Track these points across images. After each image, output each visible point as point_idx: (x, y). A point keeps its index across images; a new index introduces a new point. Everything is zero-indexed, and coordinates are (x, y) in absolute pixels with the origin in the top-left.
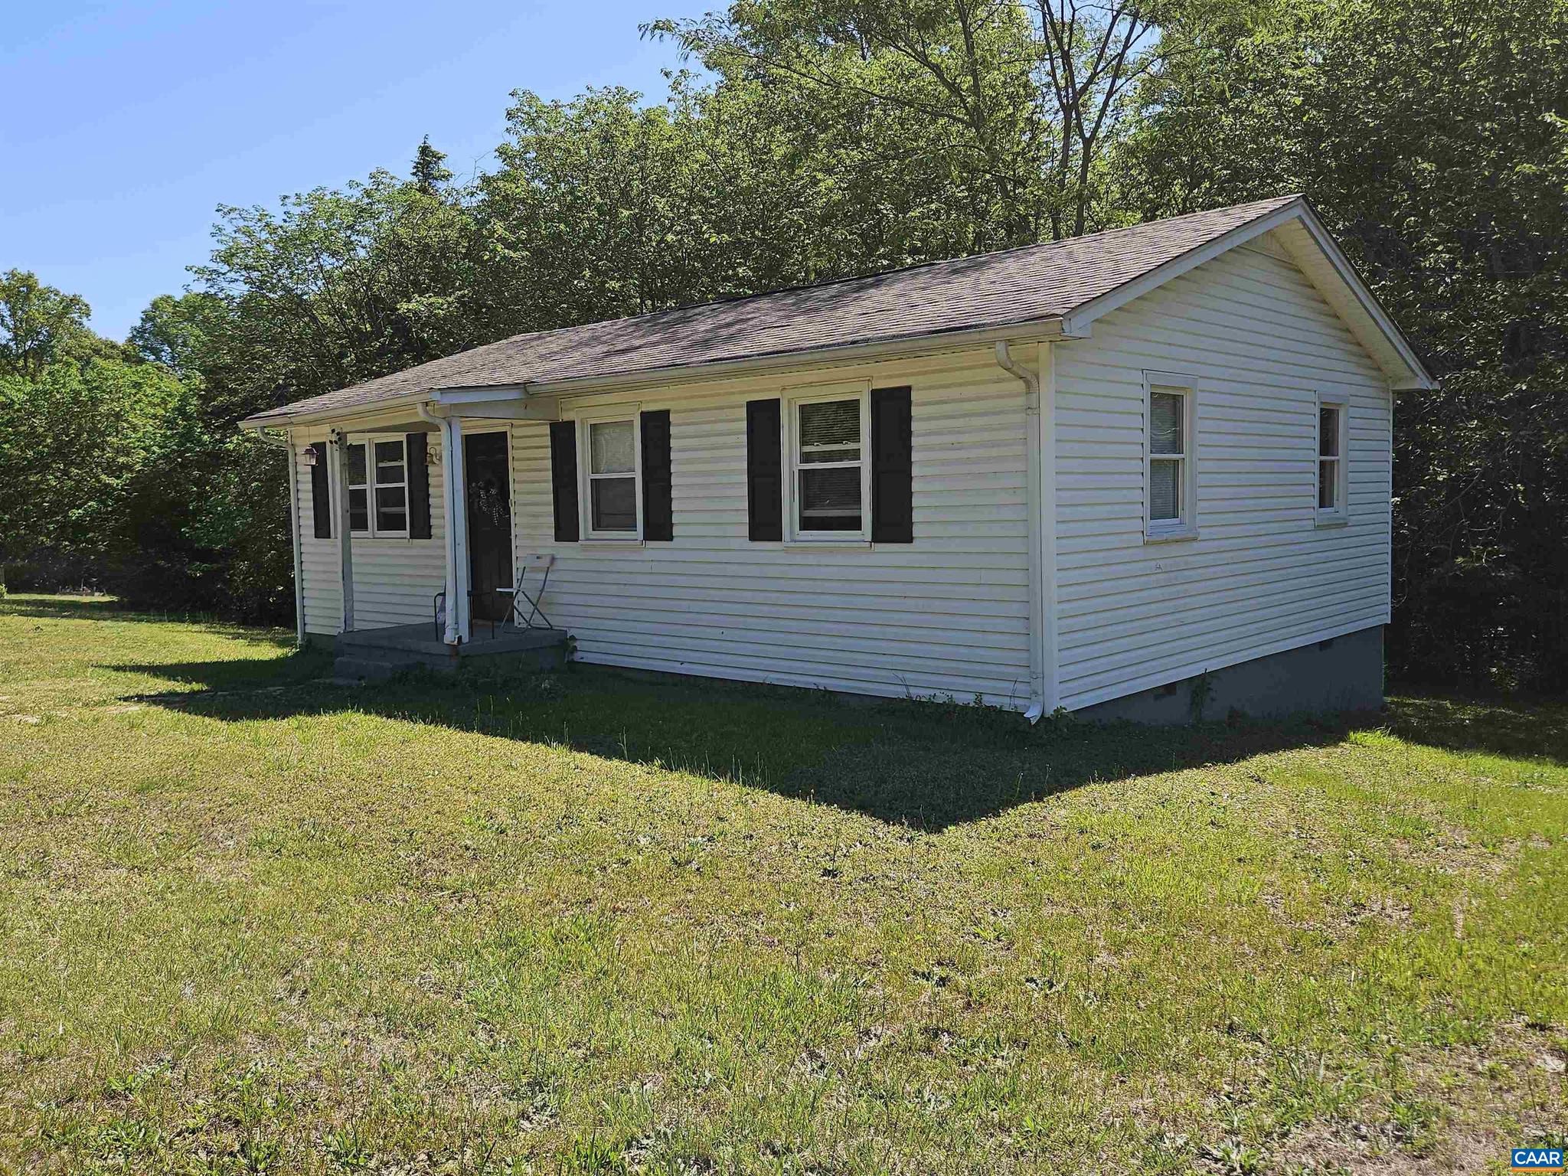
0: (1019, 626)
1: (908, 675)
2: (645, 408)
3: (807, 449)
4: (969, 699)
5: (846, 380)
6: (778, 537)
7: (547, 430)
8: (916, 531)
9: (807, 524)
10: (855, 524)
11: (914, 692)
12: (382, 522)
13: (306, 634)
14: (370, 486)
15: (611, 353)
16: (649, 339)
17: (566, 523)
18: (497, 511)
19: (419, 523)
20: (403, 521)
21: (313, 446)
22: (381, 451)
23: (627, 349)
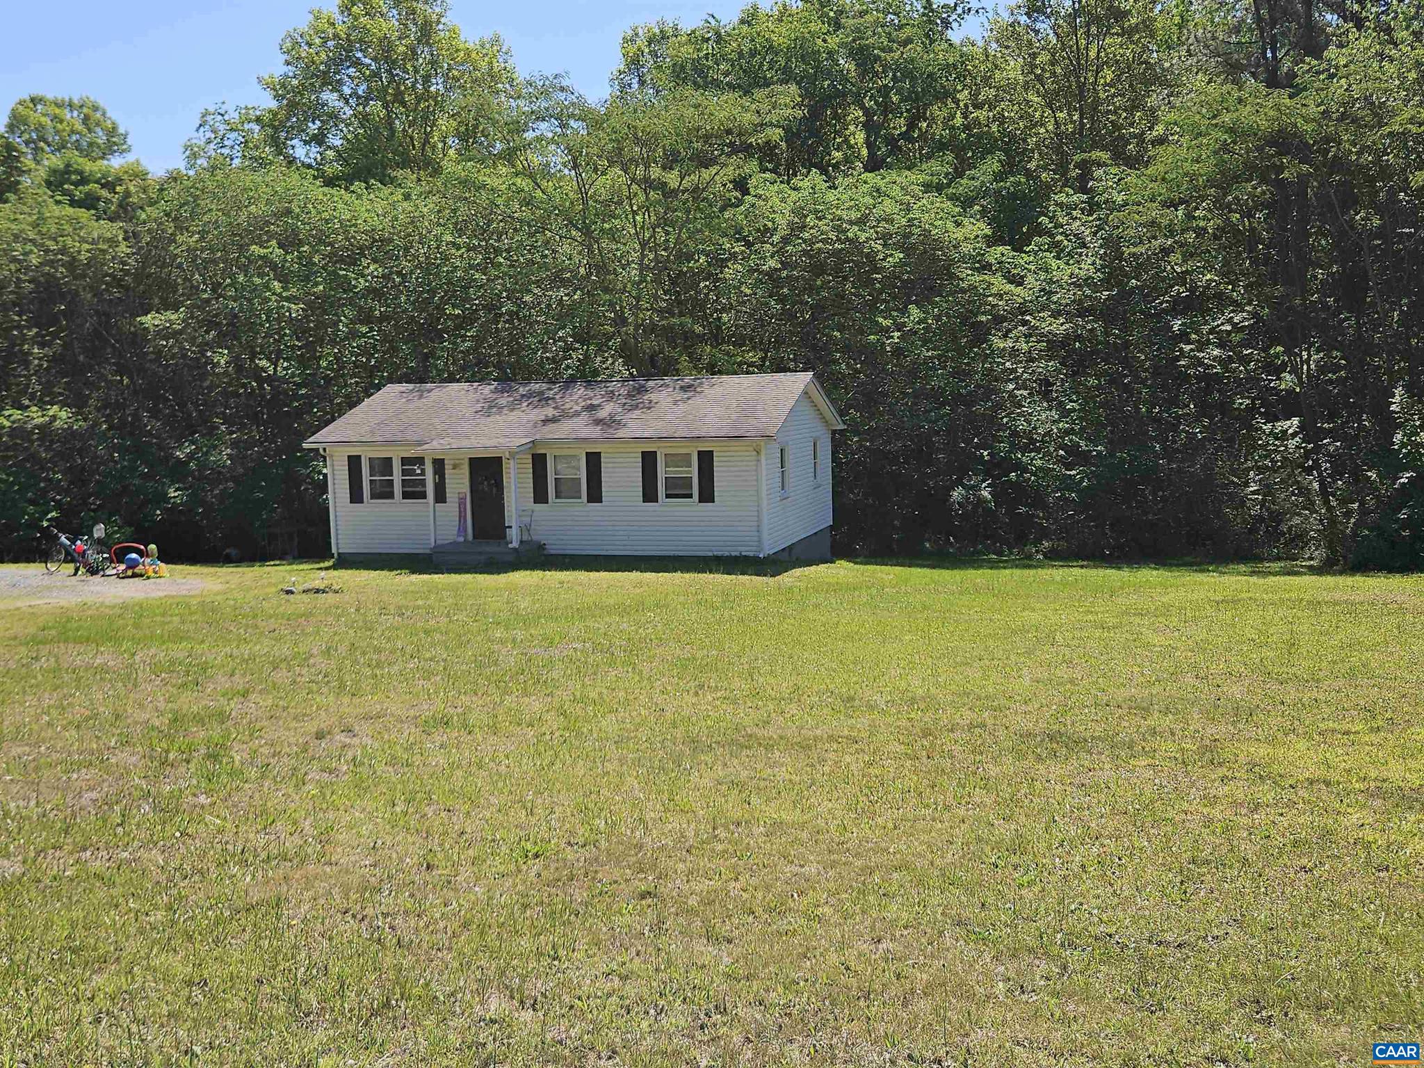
2: (587, 451)
3: (667, 469)
4: (737, 554)
5: (688, 447)
6: (656, 501)
7: (530, 457)
8: (716, 499)
9: (668, 496)
10: (690, 496)
12: (406, 495)
13: (339, 554)
14: (397, 477)
15: (546, 421)
16: (550, 412)
17: (540, 496)
18: (494, 490)
19: (440, 497)
20: (423, 495)
21: (349, 457)
22: (404, 461)
23: (554, 420)
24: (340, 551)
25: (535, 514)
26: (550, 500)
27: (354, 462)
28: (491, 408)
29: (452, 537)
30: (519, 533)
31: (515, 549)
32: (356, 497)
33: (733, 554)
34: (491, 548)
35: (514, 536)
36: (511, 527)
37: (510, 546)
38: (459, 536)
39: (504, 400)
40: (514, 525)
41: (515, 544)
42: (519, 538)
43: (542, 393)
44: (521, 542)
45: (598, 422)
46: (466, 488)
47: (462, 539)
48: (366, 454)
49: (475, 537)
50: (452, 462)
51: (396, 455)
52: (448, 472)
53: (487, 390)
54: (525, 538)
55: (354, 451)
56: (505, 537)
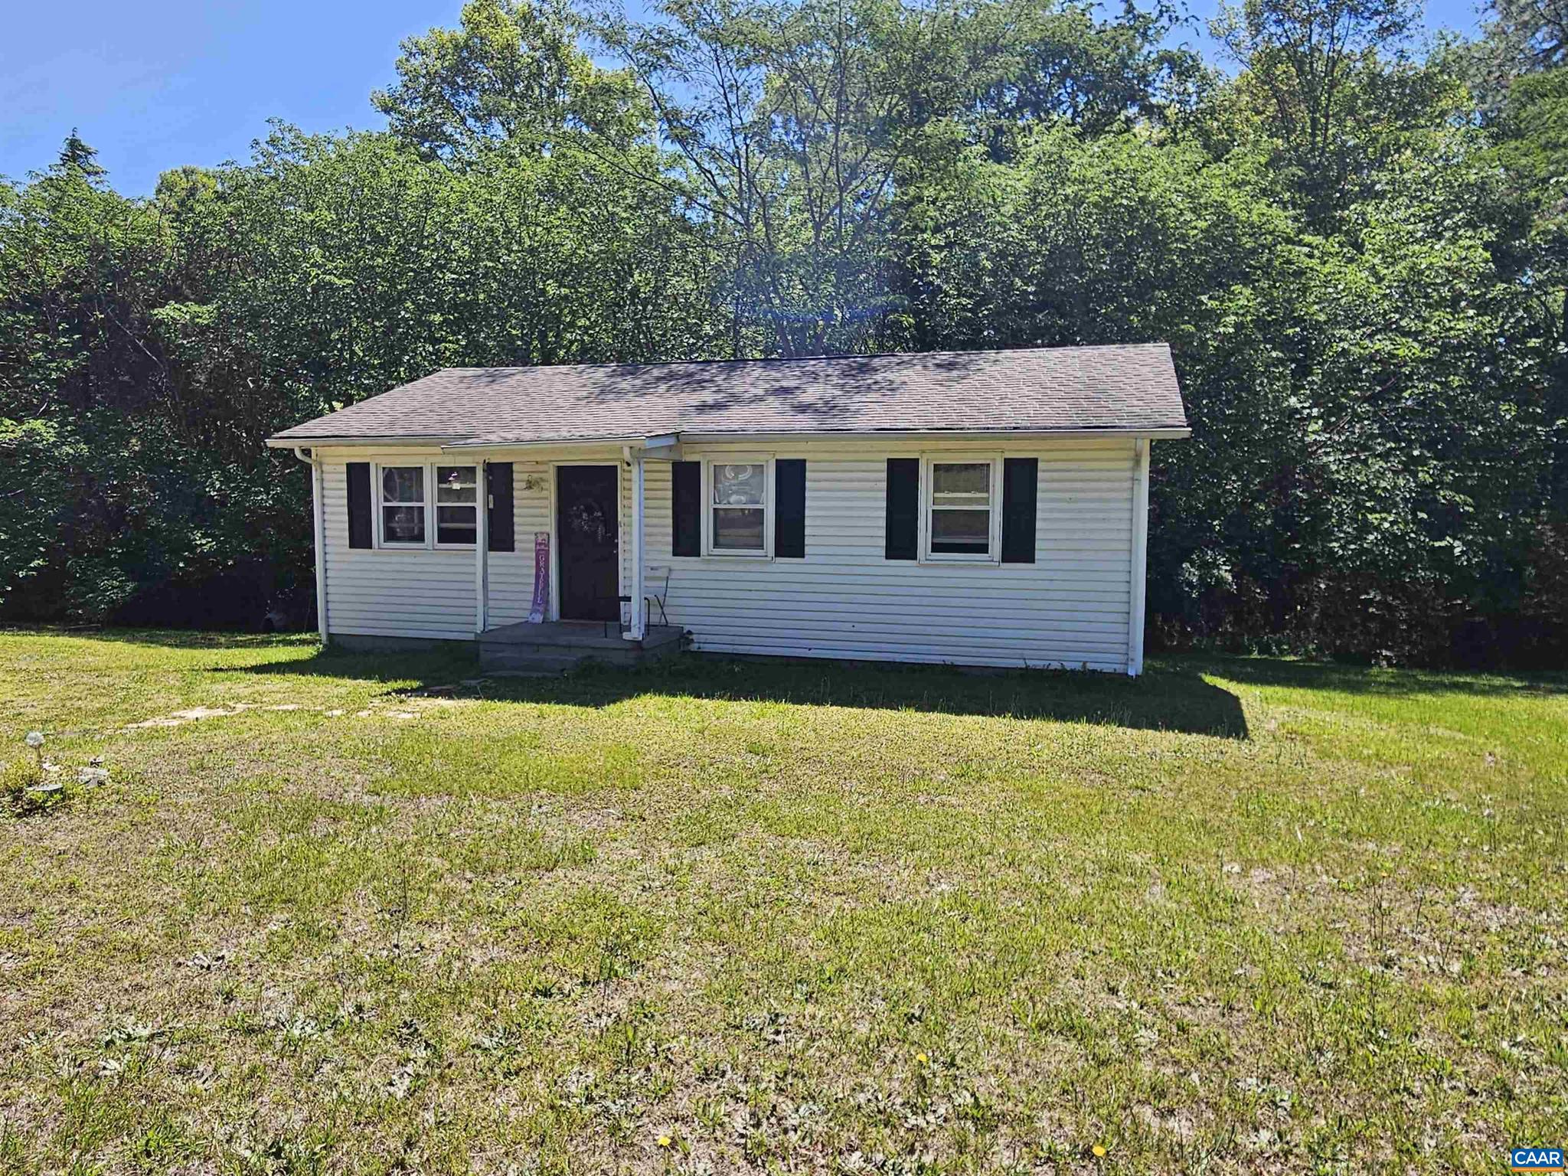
0: (1120, 618)
1: (1025, 652)
2: (779, 457)
3: (938, 495)
4: (1078, 666)
5: (986, 450)
6: (913, 556)
7: (669, 467)
8: (1038, 555)
9: (936, 548)
10: (983, 548)
11: (1031, 663)
12: (445, 536)
13: (330, 636)
14: (430, 504)
15: (703, 408)
16: (708, 396)
17: (685, 542)
18: (601, 530)
19: (501, 538)
20: (469, 537)
21: (349, 465)
22: (444, 474)
23: (718, 406)
24: (333, 630)
25: (673, 576)
26: (703, 550)
27: (357, 474)
28: (604, 392)
29: (520, 613)
30: (644, 610)
31: (637, 644)
32: (360, 537)
33: (1069, 666)
34: (591, 639)
35: (634, 614)
36: (629, 599)
37: (626, 636)
38: (533, 611)
39: (625, 384)
40: (635, 596)
41: (635, 634)
42: (644, 620)
43: (691, 375)
44: (648, 626)
45: (802, 409)
46: (549, 525)
47: (538, 618)
48: (380, 459)
49: (562, 615)
50: (525, 476)
51: (428, 460)
52: (520, 493)
53: (600, 374)
54: (655, 619)
55: (358, 455)
56: (618, 618)
